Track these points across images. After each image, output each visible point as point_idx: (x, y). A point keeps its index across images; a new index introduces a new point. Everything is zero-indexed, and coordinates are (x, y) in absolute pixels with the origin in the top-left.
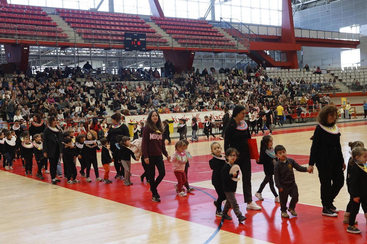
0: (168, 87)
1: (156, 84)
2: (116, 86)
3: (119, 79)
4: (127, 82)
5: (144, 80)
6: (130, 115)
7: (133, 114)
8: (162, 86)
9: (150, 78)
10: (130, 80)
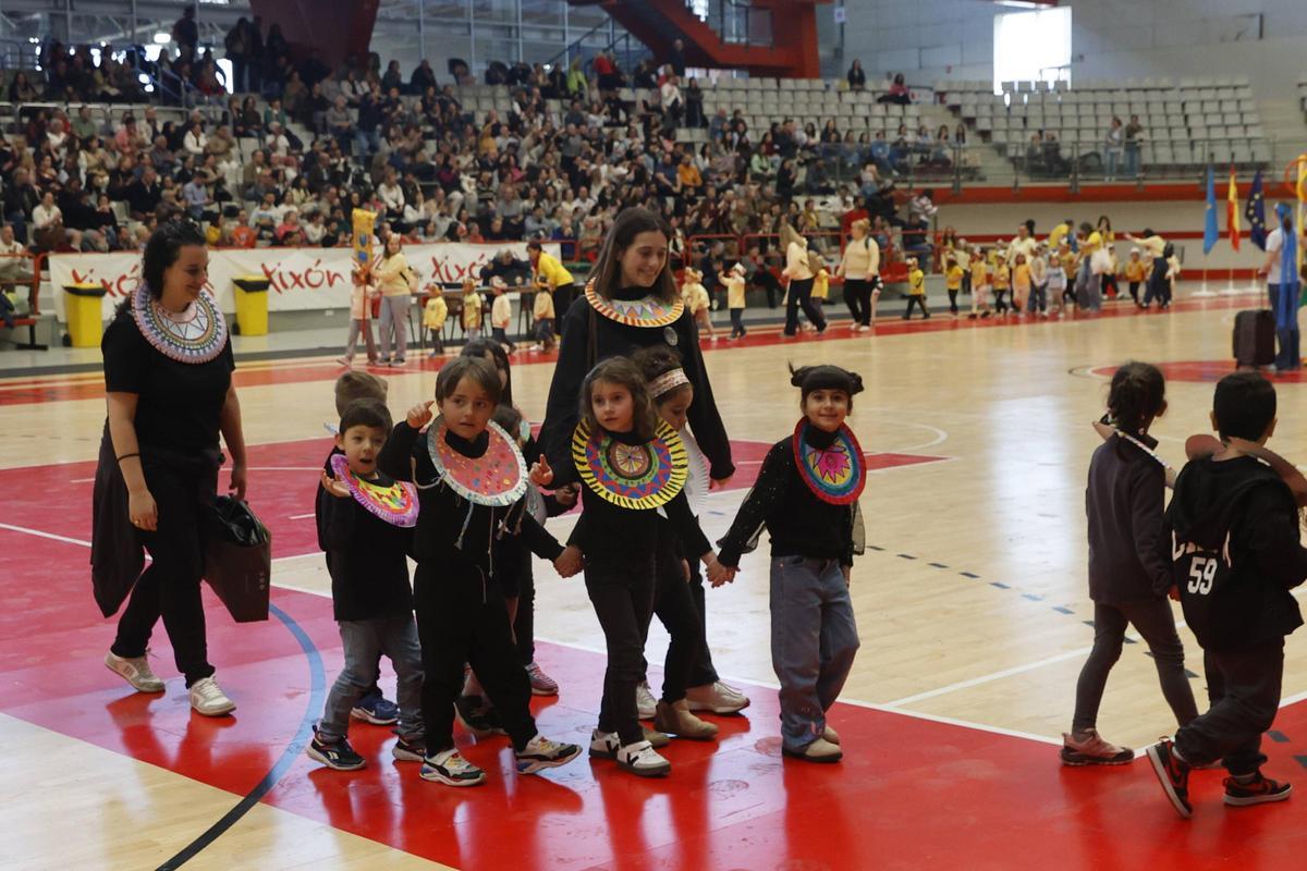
0: (255, 134)
1: (203, 117)
2: (26, 120)
3: (40, 90)
4: (71, 105)
5: (151, 100)
6: (73, 251)
7: (88, 247)
8: (229, 129)
9: (179, 92)
10: (87, 99)
